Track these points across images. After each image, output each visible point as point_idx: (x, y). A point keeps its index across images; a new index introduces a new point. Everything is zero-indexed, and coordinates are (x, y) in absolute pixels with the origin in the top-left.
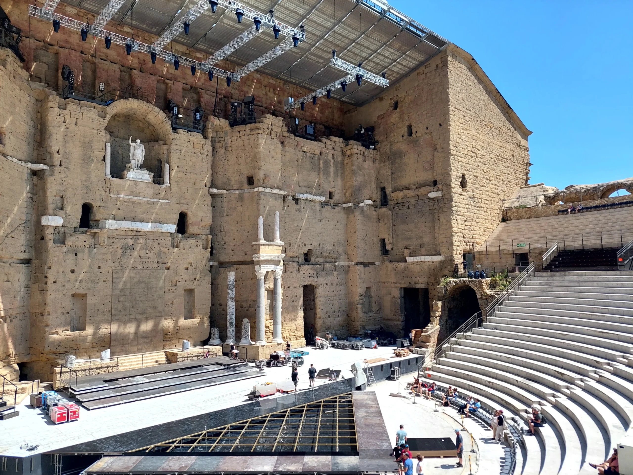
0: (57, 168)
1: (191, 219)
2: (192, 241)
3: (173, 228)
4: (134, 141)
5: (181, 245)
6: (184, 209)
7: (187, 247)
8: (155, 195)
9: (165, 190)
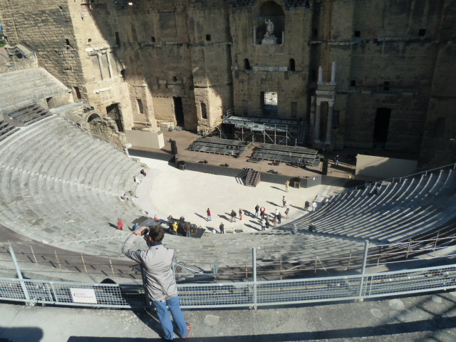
0: (234, 44)
2: (297, 76)
3: (285, 69)
4: (267, 21)
5: (290, 78)
6: (292, 57)
7: (293, 80)
8: (276, 51)
9: (281, 47)
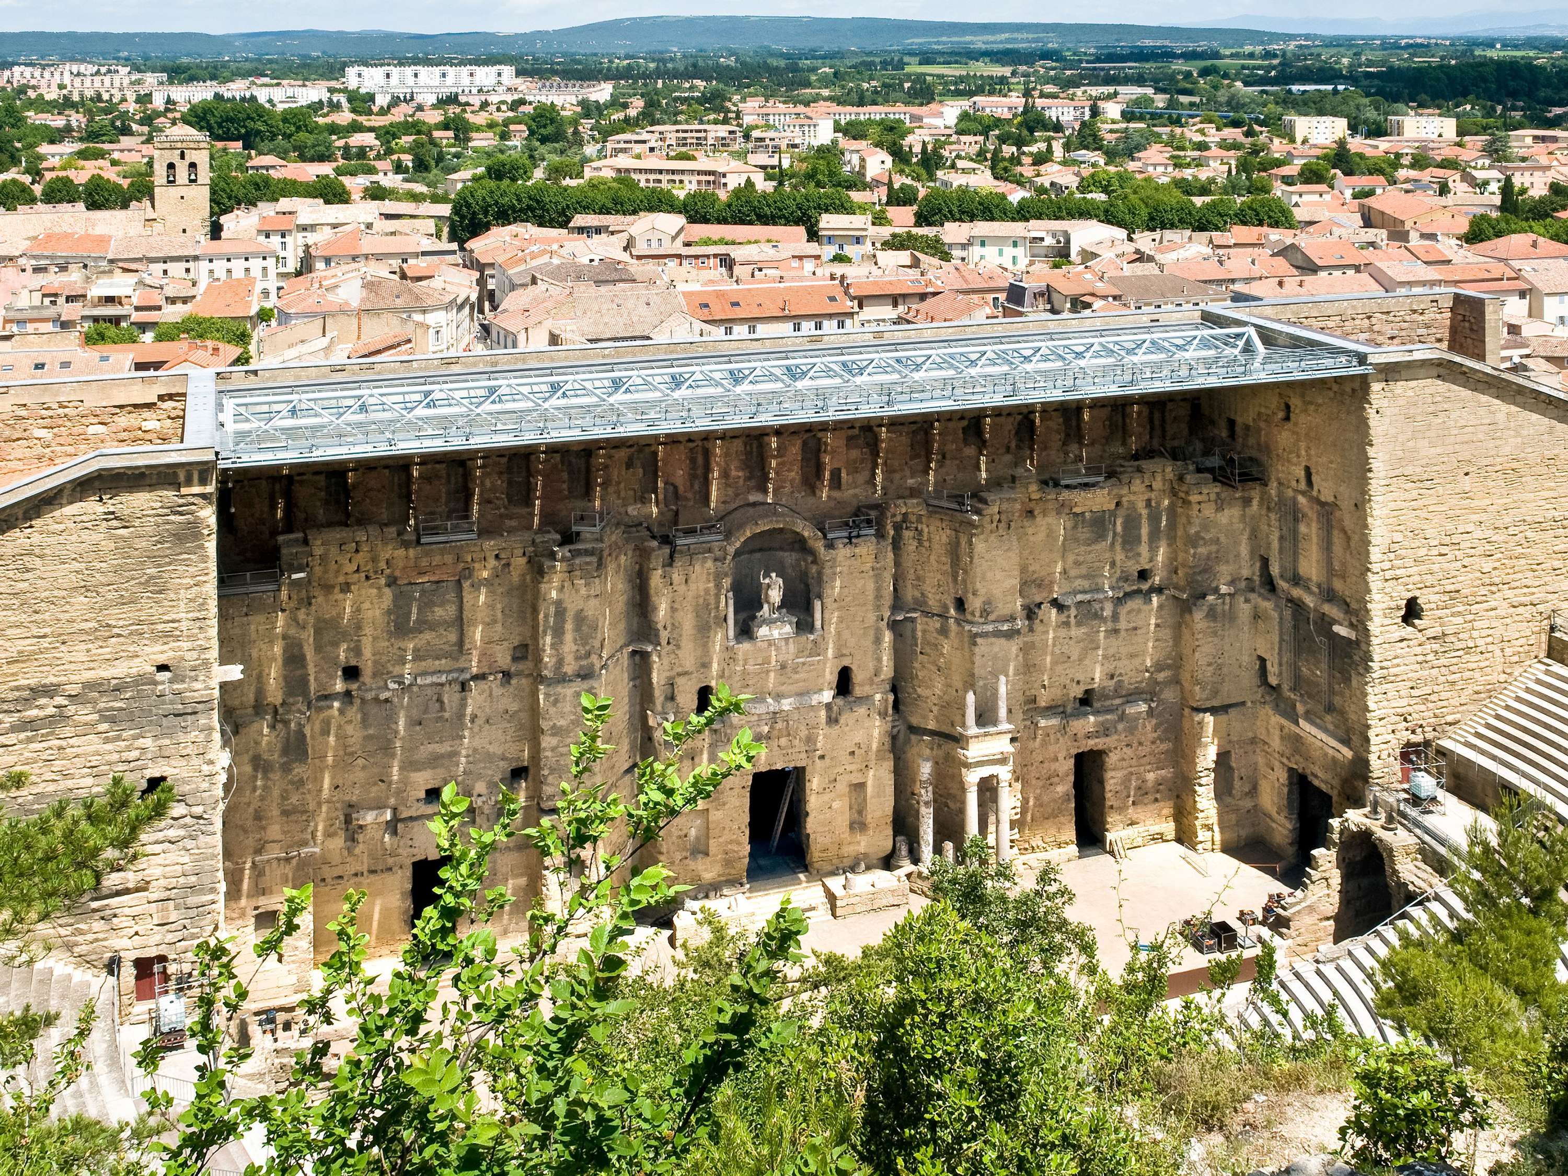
0: (664, 648)
1: (858, 676)
2: (862, 711)
3: (828, 696)
5: (842, 721)
6: (846, 662)
7: (851, 722)
8: (800, 652)
9: (815, 642)
